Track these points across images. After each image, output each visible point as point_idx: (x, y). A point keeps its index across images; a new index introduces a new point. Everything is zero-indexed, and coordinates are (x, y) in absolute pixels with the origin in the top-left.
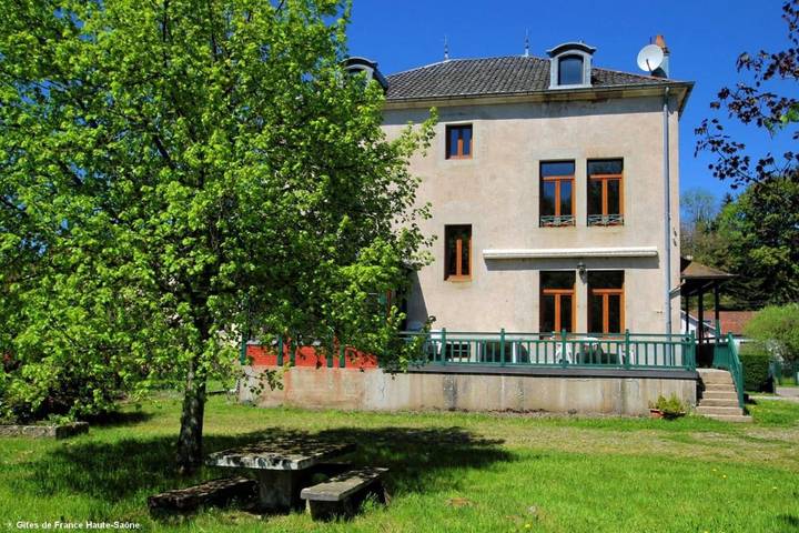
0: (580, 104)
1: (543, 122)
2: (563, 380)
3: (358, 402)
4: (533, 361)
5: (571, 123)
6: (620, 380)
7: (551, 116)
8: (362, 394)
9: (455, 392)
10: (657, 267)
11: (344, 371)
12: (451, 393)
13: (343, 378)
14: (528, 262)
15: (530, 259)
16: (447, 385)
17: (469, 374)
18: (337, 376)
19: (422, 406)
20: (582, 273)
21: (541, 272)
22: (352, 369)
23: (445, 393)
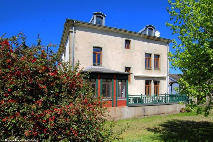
0: (153, 40)
1: (146, 43)
2: (166, 106)
3: (121, 116)
4: (145, 102)
5: (152, 45)
6: (175, 105)
7: (148, 42)
8: (122, 114)
9: (145, 111)
10: (165, 80)
11: (117, 108)
12: (144, 111)
13: (117, 110)
14: (143, 78)
15: (143, 77)
16: (143, 109)
17: (148, 106)
18: (115, 109)
19: (137, 116)
20: (153, 81)
21: (146, 80)
22: (119, 107)
23: (143, 111)
